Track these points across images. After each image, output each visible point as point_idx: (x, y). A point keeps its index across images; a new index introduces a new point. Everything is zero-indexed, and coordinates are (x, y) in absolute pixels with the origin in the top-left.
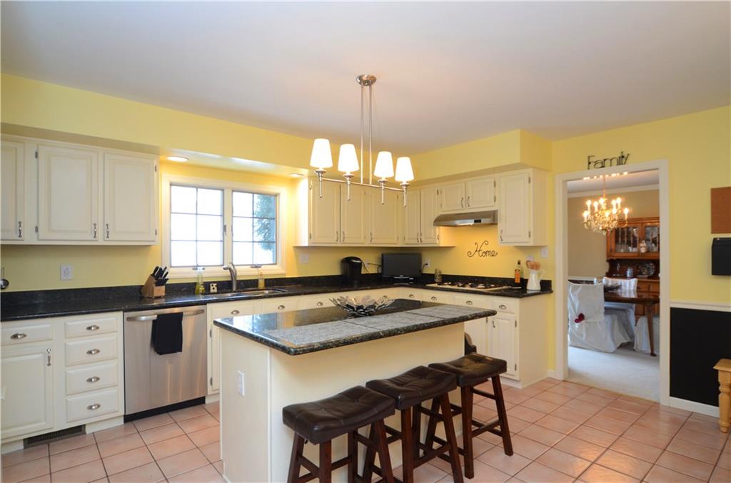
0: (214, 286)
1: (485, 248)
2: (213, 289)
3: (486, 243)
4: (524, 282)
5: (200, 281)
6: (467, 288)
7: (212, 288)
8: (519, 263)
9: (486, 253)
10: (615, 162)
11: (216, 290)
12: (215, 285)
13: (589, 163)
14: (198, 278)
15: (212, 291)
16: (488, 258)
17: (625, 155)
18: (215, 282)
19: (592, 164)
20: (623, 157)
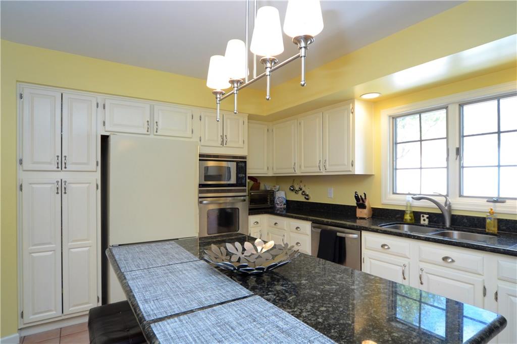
0: (425, 218)
2: (424, 221)
5: (409, 210)
7: (422, 219)
11: (426, 222)
12: (426, 216)
14: (407, 206)
15: (422, 222)
18: (425, 213)
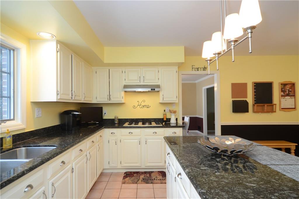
1: (143, 104)
3: (144, 101)
4: (169, 120)
6: (133, 125)
8: (165, 111)
9: (144, 106)
10: (202, 69)
13: (193, 68)
16: (145, 109)
17: (206, 67)
19: (194, 69)
20: (205, 68)
